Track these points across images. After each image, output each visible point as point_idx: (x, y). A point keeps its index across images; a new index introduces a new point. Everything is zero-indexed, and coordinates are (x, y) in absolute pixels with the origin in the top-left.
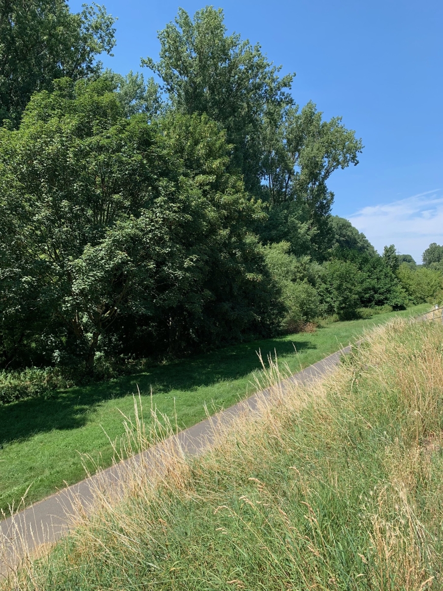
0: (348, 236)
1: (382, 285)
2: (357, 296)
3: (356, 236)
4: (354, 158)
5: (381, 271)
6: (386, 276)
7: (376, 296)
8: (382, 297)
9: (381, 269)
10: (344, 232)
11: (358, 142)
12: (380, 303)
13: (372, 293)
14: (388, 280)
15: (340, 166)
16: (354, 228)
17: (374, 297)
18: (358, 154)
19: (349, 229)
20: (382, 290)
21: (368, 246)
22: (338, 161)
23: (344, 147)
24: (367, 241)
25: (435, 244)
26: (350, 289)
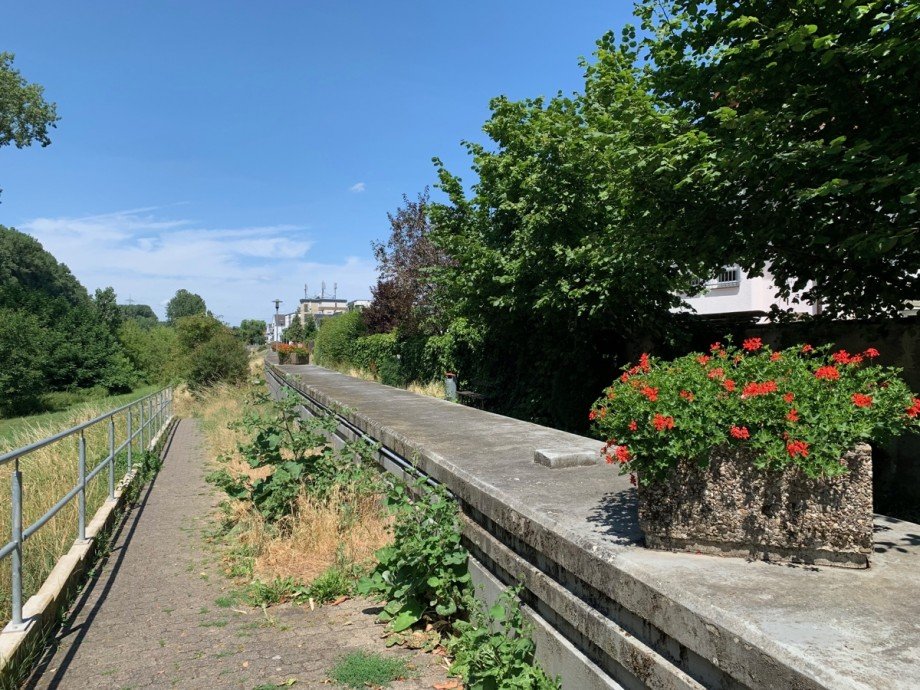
0: (37, 266)
1: (90, 354)
2: (39, 373)
3: (52, 268)
4: (41, 133)
5: (89, 330)
6: (98, 337)
7: (80, 371)
8: (90, 374)
9: (89, 325)
10: (28, 259)
11: (50, 109)
12: (87, 383)
13: (73, 366)
14: (102, 344)
15: (13, 142)
16: (48, 255)
17: (75, 374)
18: (48, 128)
19: (39, 254)
20: (90, 362)
21: (74, 286)
22: (9, 131)
23: (21, 110)
24: (73, 278)
25: (184, 291)
26: (26, 359)
